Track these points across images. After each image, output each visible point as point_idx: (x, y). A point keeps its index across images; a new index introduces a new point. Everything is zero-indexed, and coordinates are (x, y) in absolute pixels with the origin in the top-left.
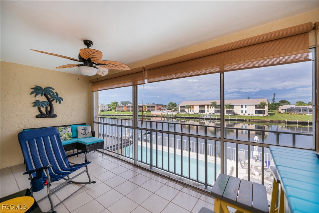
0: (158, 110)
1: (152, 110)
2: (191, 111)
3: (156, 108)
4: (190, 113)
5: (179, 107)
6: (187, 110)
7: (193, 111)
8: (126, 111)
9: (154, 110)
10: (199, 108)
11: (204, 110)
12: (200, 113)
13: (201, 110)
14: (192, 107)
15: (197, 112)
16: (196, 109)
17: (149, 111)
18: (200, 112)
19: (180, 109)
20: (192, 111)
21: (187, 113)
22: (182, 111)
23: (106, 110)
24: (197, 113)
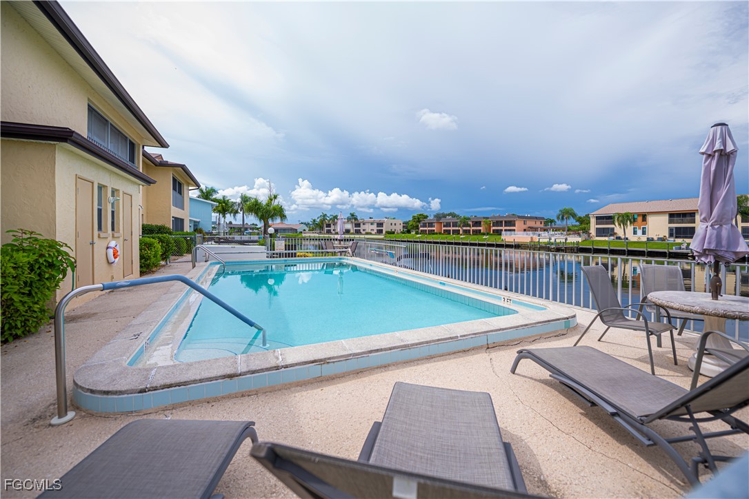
0: (525, 230)
1: (506, 230)
2: (635, 233)
3: (519, 224)
4: (633, 238)
5: (593, 221)
6: (619, 230)
7: (644, 233)
8: (440, 233)
9: (514, 230)
10: (670, 222)
11: (693, 229)
12: (672, 239)
13: (676, 228)
14: (640, 219)
15: (661, 236)
16: (658, 227)
17: (499, 233)
18: (671, 235)
19: (593, 227)
20: (639, 232)
21: (619, 238)
22: (600, 232)
23: (399, 232)
24: (663, 239)
